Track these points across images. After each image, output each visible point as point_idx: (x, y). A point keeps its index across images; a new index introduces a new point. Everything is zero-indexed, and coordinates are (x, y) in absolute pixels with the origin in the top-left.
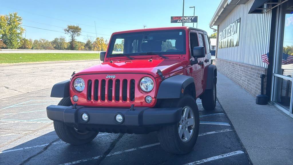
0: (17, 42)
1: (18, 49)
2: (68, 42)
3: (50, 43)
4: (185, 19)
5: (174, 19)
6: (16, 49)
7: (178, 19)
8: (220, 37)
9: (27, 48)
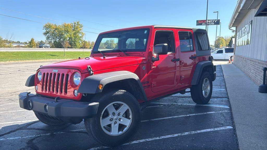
0: (79, 43)
1: (80, 48)
2: (116, 43)
3: (103, 44)
4: (208, 22)
5: (199, 22)
6: (78, 48)
7: (203, 22)
8: (237, 36)
9: (86, 48)
